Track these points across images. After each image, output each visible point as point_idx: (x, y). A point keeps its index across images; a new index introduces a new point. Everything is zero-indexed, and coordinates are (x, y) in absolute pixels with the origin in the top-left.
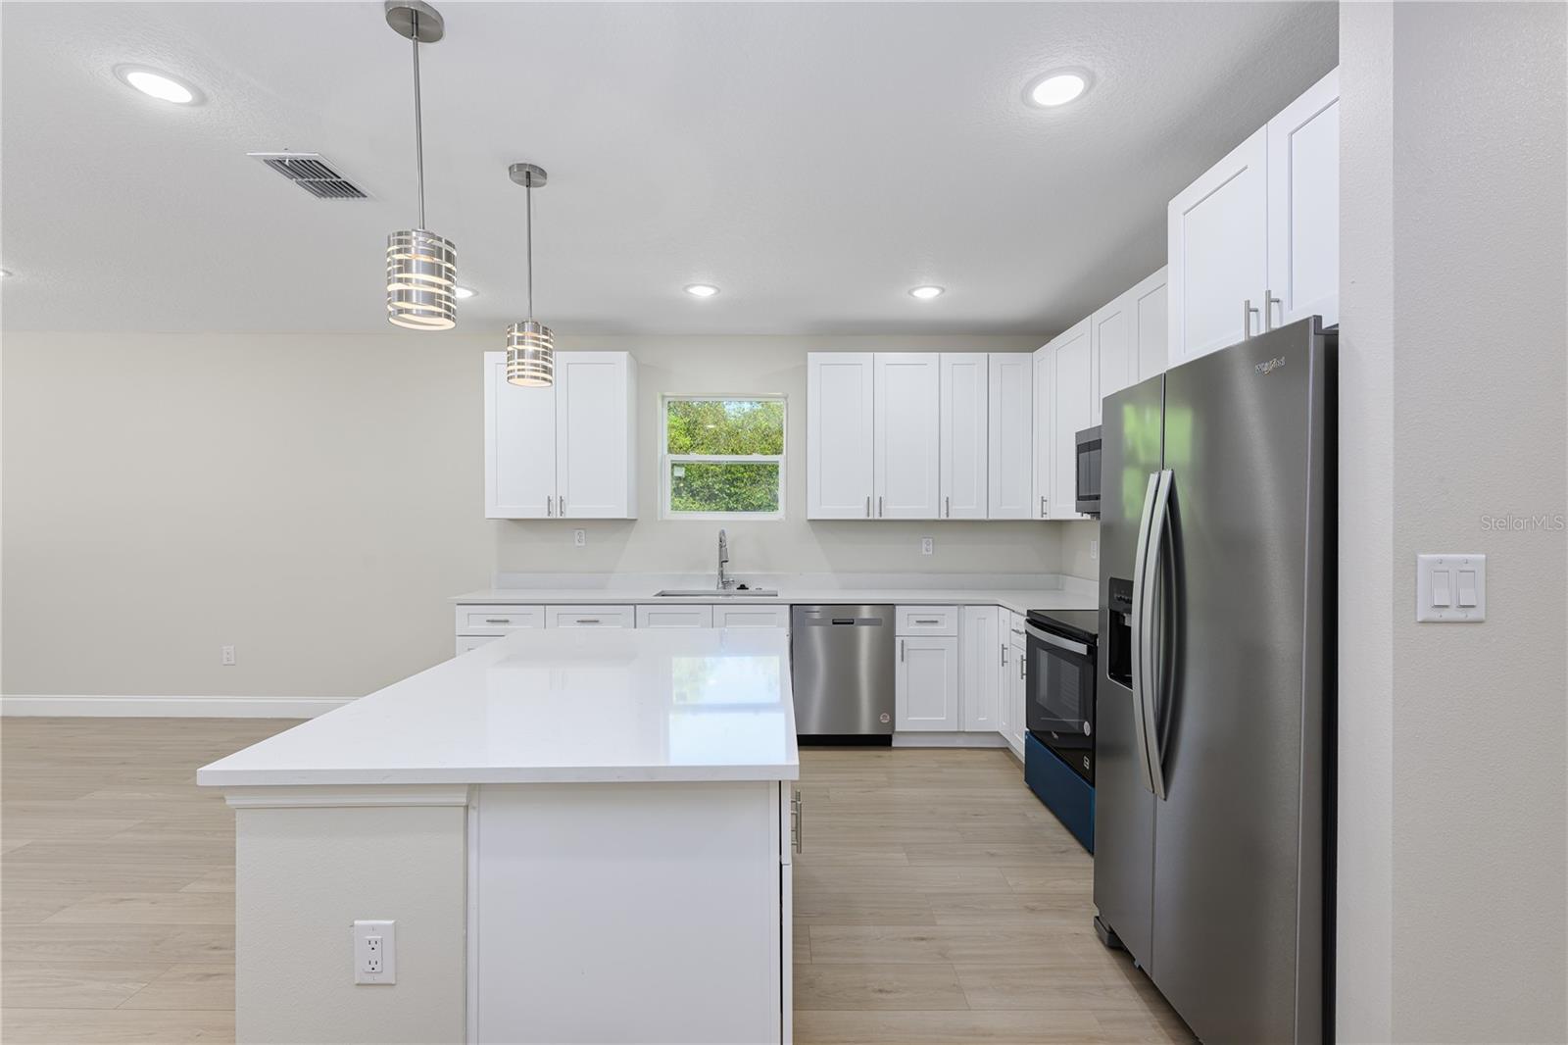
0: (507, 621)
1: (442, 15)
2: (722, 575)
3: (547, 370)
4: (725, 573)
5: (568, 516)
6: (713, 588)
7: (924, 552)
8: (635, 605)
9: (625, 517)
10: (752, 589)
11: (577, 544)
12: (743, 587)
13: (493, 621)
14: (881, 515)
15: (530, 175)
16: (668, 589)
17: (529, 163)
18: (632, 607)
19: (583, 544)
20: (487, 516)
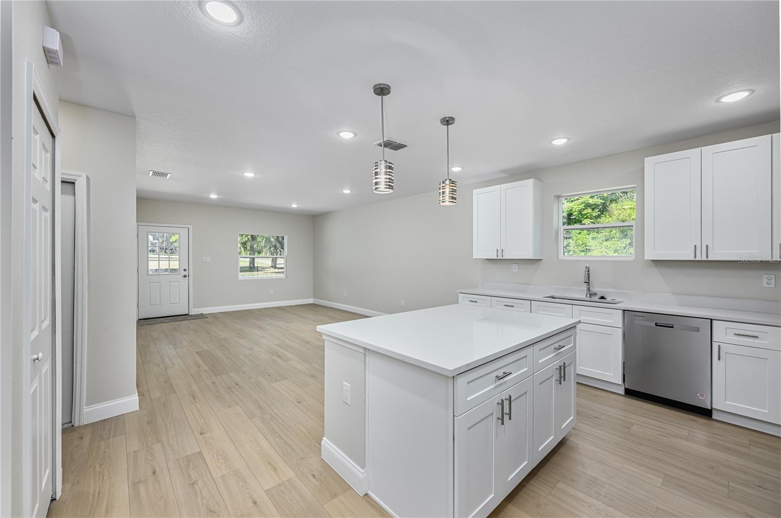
0: (476, 302)
1: (389, 85)
2: (589, 289)
3: (455, 199)
4: (591, 289)
5: (505, 257)
6: (583, 297)
7: (765, 285)
8: (531, 300)
9: (531, 258)
10: (609, 299)
11: (514, 271)
12: (602, 298)
13: (472, 301)
14: (707, 257)
15: (448, 121)
16: (555, 295)
17: (448, 116)
18: (530, 301)
19: (517, 271)
20: (474, 258)
